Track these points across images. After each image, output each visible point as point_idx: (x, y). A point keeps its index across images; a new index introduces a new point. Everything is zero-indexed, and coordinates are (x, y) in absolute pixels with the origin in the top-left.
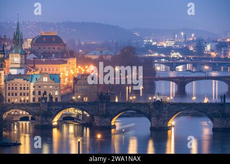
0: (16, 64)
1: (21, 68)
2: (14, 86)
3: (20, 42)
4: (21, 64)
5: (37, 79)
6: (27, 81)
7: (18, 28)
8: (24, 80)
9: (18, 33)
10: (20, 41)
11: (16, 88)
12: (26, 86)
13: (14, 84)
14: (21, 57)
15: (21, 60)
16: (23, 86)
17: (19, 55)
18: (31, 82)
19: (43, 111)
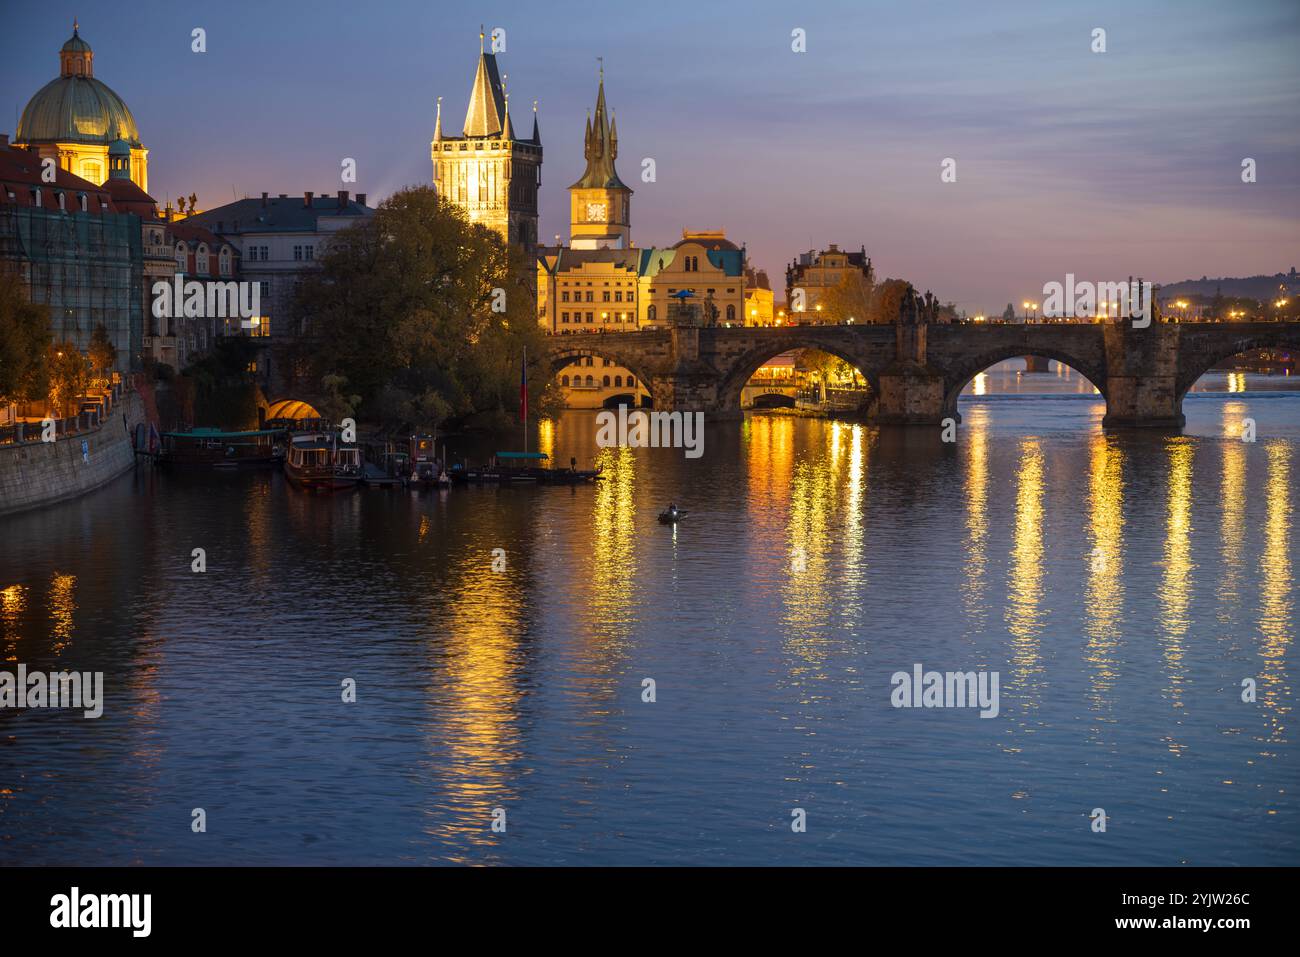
0: (593, 223)
1: (610, 236)
2: (584, 290)
3: (606, 153)
4: (611, 223)
5: (661, 262)
6: (629, 270)
7: (601, 105)
8: (617, 266)
9: (600, 120)
10: (606, 147)
11: (590, 296)
12: (624, 289)
13: (584, 283)
14: (612, 199)
15: (612, 210)
16: (612, 289)
17: (603, 193)
18: (642, 273)
19: (683, 360)
